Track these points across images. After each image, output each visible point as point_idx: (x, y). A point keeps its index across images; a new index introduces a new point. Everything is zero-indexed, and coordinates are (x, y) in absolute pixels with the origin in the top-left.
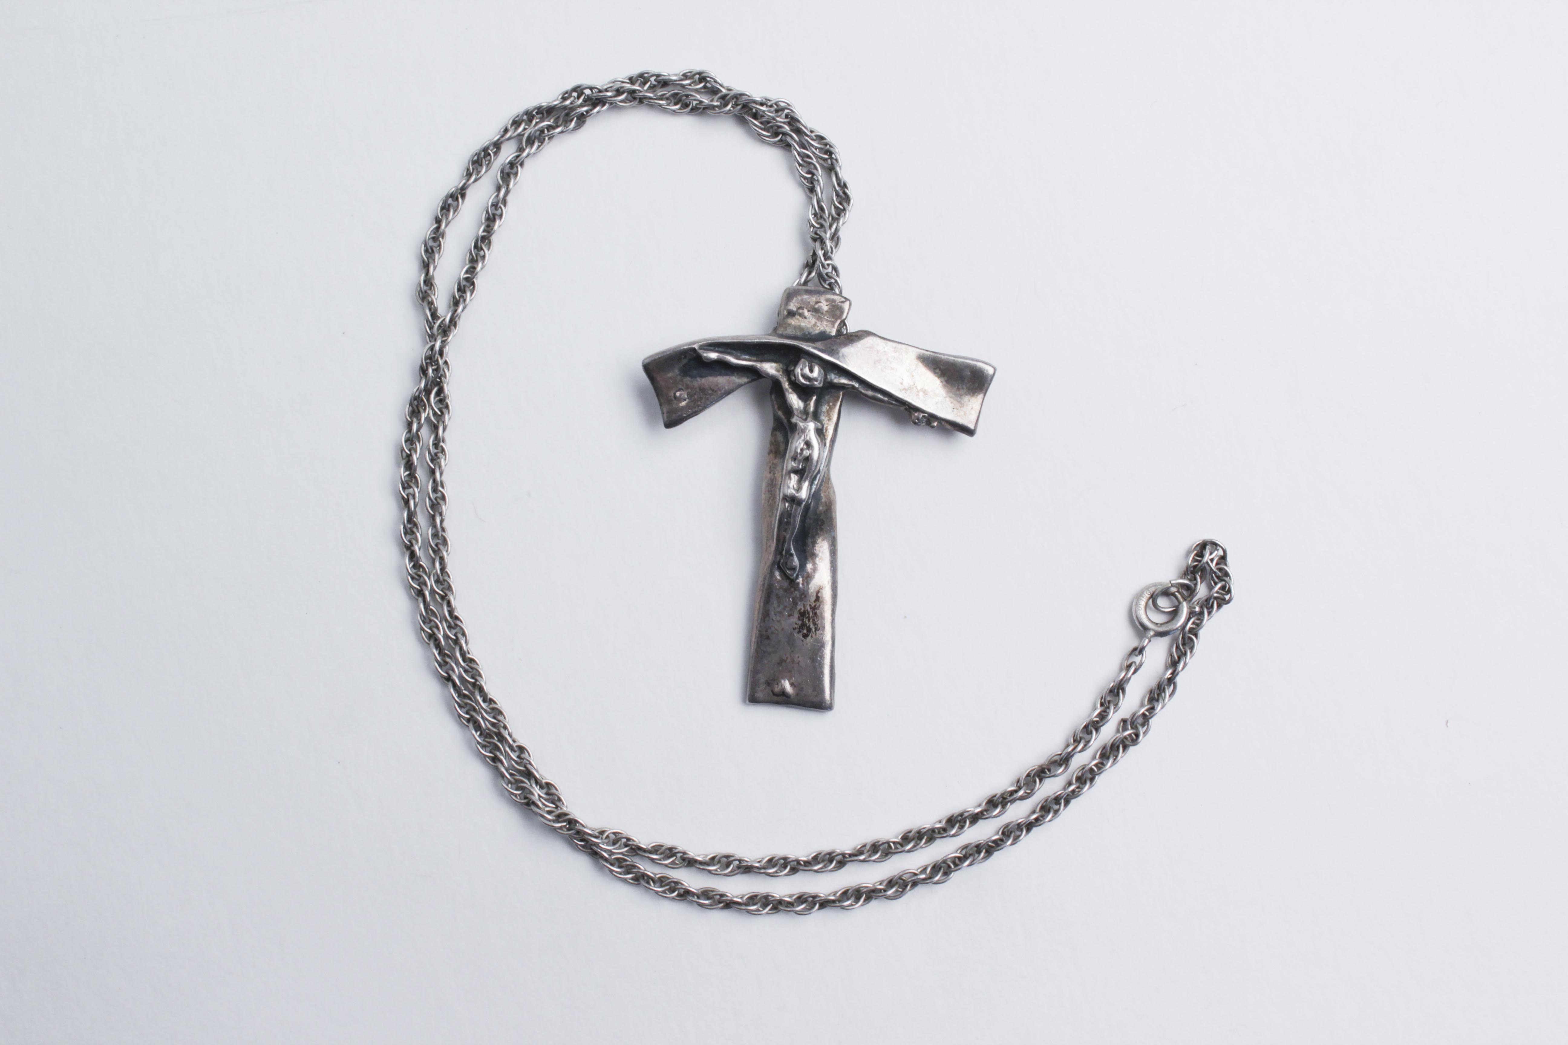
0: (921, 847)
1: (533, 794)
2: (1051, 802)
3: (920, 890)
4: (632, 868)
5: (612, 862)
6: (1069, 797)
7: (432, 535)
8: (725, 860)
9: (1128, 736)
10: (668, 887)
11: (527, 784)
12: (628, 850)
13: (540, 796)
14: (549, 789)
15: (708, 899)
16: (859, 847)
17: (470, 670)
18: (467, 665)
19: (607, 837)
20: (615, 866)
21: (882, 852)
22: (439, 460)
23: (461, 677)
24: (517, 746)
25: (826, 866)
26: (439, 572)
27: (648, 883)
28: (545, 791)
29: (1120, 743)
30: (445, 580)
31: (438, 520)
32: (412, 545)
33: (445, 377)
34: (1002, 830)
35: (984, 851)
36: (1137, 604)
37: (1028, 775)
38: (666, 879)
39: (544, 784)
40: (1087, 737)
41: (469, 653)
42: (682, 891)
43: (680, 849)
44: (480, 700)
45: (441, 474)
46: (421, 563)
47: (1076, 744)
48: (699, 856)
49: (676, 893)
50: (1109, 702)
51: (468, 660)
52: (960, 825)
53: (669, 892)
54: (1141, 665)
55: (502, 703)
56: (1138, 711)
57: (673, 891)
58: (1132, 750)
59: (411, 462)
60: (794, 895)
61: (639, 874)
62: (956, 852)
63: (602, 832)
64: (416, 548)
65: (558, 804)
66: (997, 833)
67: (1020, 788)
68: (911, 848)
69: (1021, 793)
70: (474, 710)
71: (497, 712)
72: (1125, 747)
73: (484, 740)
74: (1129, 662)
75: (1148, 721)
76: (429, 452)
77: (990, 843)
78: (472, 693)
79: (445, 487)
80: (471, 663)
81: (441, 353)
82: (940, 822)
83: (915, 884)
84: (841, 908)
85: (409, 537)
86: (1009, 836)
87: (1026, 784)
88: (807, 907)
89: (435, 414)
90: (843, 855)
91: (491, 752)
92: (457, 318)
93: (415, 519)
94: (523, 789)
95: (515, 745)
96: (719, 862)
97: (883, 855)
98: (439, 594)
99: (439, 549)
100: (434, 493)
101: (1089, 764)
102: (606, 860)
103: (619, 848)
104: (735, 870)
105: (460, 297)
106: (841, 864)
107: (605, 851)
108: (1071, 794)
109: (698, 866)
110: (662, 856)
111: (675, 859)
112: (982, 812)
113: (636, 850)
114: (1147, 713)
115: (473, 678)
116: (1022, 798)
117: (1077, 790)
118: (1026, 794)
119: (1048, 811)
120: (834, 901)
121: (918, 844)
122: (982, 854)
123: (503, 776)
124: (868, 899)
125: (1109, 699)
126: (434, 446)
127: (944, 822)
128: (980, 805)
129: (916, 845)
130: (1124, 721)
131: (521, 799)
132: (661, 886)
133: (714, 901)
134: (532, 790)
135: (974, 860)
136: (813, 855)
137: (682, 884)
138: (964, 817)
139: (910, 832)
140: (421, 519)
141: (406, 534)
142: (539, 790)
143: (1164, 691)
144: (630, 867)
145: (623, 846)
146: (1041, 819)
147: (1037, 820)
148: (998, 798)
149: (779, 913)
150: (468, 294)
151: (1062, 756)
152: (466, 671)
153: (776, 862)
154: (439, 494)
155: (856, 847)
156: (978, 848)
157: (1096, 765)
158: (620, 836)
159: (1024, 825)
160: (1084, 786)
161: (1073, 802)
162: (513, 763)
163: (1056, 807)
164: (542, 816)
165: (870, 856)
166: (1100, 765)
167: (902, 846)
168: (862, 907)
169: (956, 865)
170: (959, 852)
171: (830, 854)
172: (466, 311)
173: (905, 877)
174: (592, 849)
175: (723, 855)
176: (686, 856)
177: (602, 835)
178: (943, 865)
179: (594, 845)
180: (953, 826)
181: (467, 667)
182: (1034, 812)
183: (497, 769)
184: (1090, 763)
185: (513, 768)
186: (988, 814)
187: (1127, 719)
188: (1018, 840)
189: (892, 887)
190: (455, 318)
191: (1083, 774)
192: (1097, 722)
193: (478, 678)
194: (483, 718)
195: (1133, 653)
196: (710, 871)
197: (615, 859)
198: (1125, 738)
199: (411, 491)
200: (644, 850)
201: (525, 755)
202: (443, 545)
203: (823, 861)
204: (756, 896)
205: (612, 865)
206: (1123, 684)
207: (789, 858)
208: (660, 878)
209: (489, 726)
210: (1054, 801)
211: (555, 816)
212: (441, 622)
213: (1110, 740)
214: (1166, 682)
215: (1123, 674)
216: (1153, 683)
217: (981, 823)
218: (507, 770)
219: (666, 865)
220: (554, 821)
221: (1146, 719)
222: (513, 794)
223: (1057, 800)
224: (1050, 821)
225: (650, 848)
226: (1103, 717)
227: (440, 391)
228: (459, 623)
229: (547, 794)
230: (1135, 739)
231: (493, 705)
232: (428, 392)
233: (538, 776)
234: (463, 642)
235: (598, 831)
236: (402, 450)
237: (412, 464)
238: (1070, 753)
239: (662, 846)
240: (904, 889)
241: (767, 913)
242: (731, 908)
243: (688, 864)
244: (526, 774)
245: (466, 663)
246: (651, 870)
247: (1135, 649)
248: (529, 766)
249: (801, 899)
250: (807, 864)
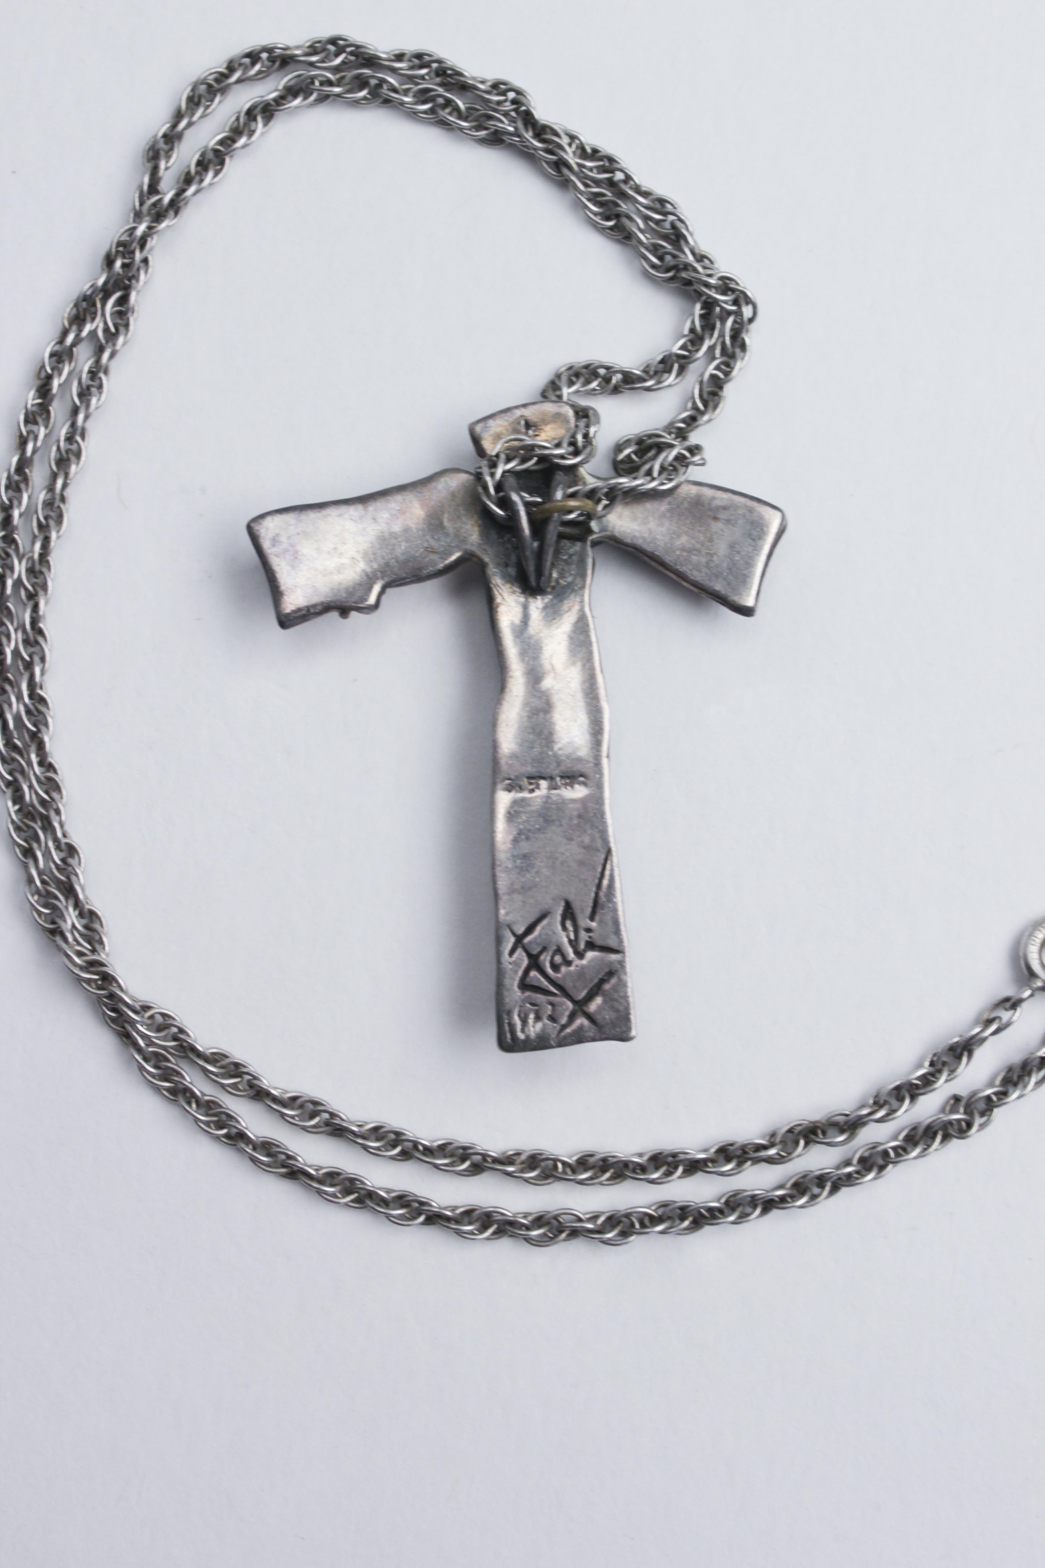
0: (601, 1184)
1: (65, 921)
2: (811, 1180)
3: (578, 1246)
4: (175, 1074)
5: (147, 1056)
6: (839, 1182)
7: (44, 502)
8: (311, 1106)
9: (954, 1122)
10: (215, 1119)
11: (62, 901)
12: (174, 1046)
13: (74, 926)
14: (92, 921)
15: (269, 1155)
16: (511, 1153)
17: (36, 713)
18: (33, 704)
19: (152, 1017)
20: (150, 1063)
21: (542, 1172)
22: (89, 397)
23: (18, 718)
24: (66, 844)
25: (454, 1164)
26: (36, 556)
27: (189, 1103)
28: (84, 921)
29: (941, 1129)
30: (41, 573)
31: (60, 482)
32: (11, 507)
33: (138, 280)
34: (726, 1196)
35: (691, 1219)
36: (1031, 935)
37: (790, 1131)
38: (217, 1106)
39: (86, 910)
40: (894, 1103)
41: (41, 688)
42: (234, 1131)
43: (251, 1069)
44: (34, 758)
45: (87, 417)
46: (16, 536)
47: (876, 1108)
48: (275, 1088)
49: (224, 1131)
50: (944, 1064)
51: (36, 697)
52: (667, 1170)
53: (215, 1127)
54: (1008, 1025)
55: (65, 776)
56: (983, 1091)
57: (222, 1128)
58: (955, 1143)
59: (48, 387)
60: (394, 1191)
61: (181, 1086)
62: (649, 1208)
63: (146, 1008)
64: (16, 513)
65: (97, 946)
66: (718, 1200)
67: (772, 1145)
68: (587, 1179)
69: (772, 1152)
70: (23, 772)
71: (52, 785)
72: (946, 1137)
73: (21, 820)
74: (993, 1015)
75: (992, 1110)
76: (80, 383)
77: (702, 1211)
78: (27, 746)
79: (86, 439)
80: (39, 703)
81: (142, 246)
82: (640, 1155)
83: (574, 1233)
84: (456, 1233)
85: (11, 493)
86: (733, 1210)
87: (783, 1142)
88: (408, 1216)
89: (106, 330)
90: (485, 1156)
91: (26, 841)
92: (182, 203)
93: (27, 471)
94: (54, 908)
95: (64, 840)
96: (301, 1106)
97: (542, 1177)
98: (26, 589)
99: (48, 526)
100: (67, 443)
101: (882, 1144)
102: (139, 1050)
103: (164, 1039)
104: (320, 1127)
105: (197, 173)
106: (477, 1169)
107: (144, 1036)
108: (844, 1178)
109: (269, 1103)
110: (222, 1071)
111: (238, 1083)
112: (705, 1162)
113: (187, 1050)
114: (994, 1098)
115: (35, 725)
116: (770, 1161)
117: (855, 1176)
118: (778, 1157)
119: (803, 1193)
120: (448, 1219)
121: (598, 1177)
122: (686, 1223)
123: (31, 880)
124: (500, 1233)
125: (945, 1059)
126: (90, 375)
127: (646, 1158)
128: (705, 1150)
129: (594, 1177)
130: (957, 1099)
131: (45, 921)
132: (207, 1115)
133: (275, 1162)
134: (65, 913)
135: (671, 1227)
136: (440, 1142)
137: (238, 1121)
138: (677, 1159)
139: (591, 1156)
140: (38, 475)
141: (7, 487)
142: (76, 917)
143: (1029, 1074)
144: (170, 1072)
145: (171, 1039)
146: (789, 1200)
147: (783, 1199)
148: (737, 1149)
149: (364, 1211)
150: (211, 174)
151: (850, 1117)
152: (28, 712)
153: (384, 1135)
154: (74, 447)
155: (507, 1151)
156: (683, 1212)
157: (894, 1148)
158: (171, 1022)
159: (761, 1201)
160: (867, 1172)
161: (844, 1191)
162: (53, 866)
163: (816, 1190)
164: (68, 956)
165: (522, 1171)
166: (900, 1151)
167: (574, 1171)
168: (486, 1242)
169: (643, 1225)
170: (653, 1208)
171: (465, 1148)
172: (199, 196)
173: (563, 1219)
174: (123, 1027)
175: (311, 1099)
176: (256, 1082)
177: (145, 1011)
178: (624, 1219)
179: (129, 1023)
180: (657, 1168)
181: (31, 707)
182: (781, 1187)
183: (26, 867)
184: (888, 1142)
185: (50, 875)
186: (714, 1167)
187: (962, 1097)
188: (744, 1220)
189: (540, 1227)
190: (179, 202)
191: (871, 1156)
192: (917, 1086)
193: (43, 728)
194: (31, 787)
195: (1003, 1004)
196: (283, 1115)
197: (153, 1052)
198: (950, 1123)
199: (34, 428)
200: (199, 1054)
201: (73, 861)
202: (56, 522)
203: (452, 1156)
204: (338, 1174)
205: (146, 1060)
206: (971, 1045)
207: (403, 1134)
208: (208, 1102)
209: (36, 802)
210: (817, 1181)
211: (86, 962)
212: (16, 630)
213: (926, 1119)
214: (1036, 1062)
215: (977, 1030)
216: (1017, 1058)
217: (699, 1177)
218: (40, 874)
219: (223, 1086)
220: (81, 968)
221: (989, 1105)
222: (38, 911)
223: (821, 1180)
224: (802, 1207)
225: (208, 1054)
226: (927, 1082)
227: (123, 300)
228: (40, 640)
229: (86, 927)
230: (962, 1130)
231: (51, 774)
232: (106, 292)
233: (81, 896)
234: (37, 670)
235: (140, 1004)
236: (43, 367)
237: (49, 390)
238: (861, 1117)
239: (227, 1057)
240: (556, 1236)
241: (346, 1205)
242: (296, 1179)
243: (255, 1095)
244: (66, 889)
245: (32, 701)
246: (200, 1086)
247: (1007, 1000)
248: (73, 878)
249: (402, 1200)
250: (427, 1152)
